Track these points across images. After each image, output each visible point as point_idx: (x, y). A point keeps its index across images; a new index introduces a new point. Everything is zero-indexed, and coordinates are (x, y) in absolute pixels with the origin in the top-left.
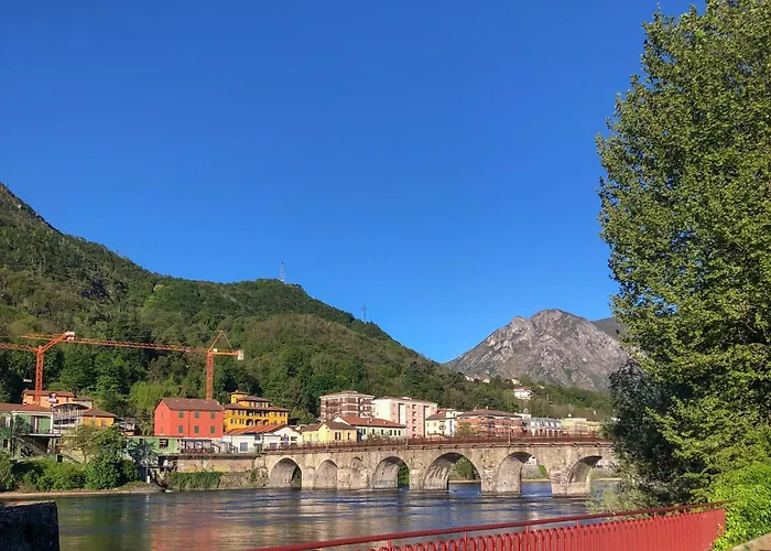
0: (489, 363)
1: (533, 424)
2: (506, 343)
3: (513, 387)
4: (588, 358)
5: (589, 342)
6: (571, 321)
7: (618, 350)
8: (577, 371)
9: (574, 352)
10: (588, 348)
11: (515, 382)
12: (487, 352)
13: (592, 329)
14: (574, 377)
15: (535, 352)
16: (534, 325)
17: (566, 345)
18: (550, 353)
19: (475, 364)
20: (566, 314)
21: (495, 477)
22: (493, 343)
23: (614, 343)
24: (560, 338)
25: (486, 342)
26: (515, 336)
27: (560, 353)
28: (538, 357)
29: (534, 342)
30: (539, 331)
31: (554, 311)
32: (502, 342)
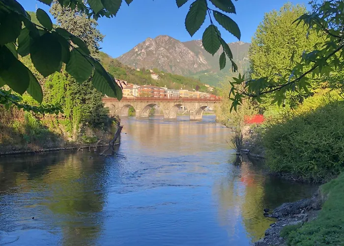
0: (135, 60)
1: (168, 92)
2: (143, 51)
3: (150, 73)
4: (180, 60)
5: (181, 52)
6: (173, 42)
7: (193, 57)
8: (175, 66)
9: (173, 56)
10: (180, 55)
11: (151, 71)
12: (134, 54)
13: (182, 46)
14: (173, 69)
15: (156, 55)
16: (156, 42)
17: (170, 53)
18: (163, 57)
19: (128, 60)
20: (170, 38)
21: (169, 113)
22: (137, 50)
23: (191, 53)
24: (168, 50)
25: (133, 49)
26: (148, 47)
27: (168, 57)
28: (158, 59)
29: (156, 50)
30: (158, 46)
31: (165, 36)
32: (141, 50)
